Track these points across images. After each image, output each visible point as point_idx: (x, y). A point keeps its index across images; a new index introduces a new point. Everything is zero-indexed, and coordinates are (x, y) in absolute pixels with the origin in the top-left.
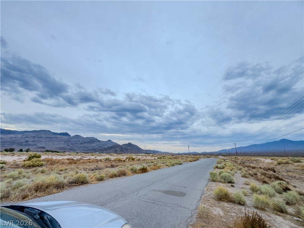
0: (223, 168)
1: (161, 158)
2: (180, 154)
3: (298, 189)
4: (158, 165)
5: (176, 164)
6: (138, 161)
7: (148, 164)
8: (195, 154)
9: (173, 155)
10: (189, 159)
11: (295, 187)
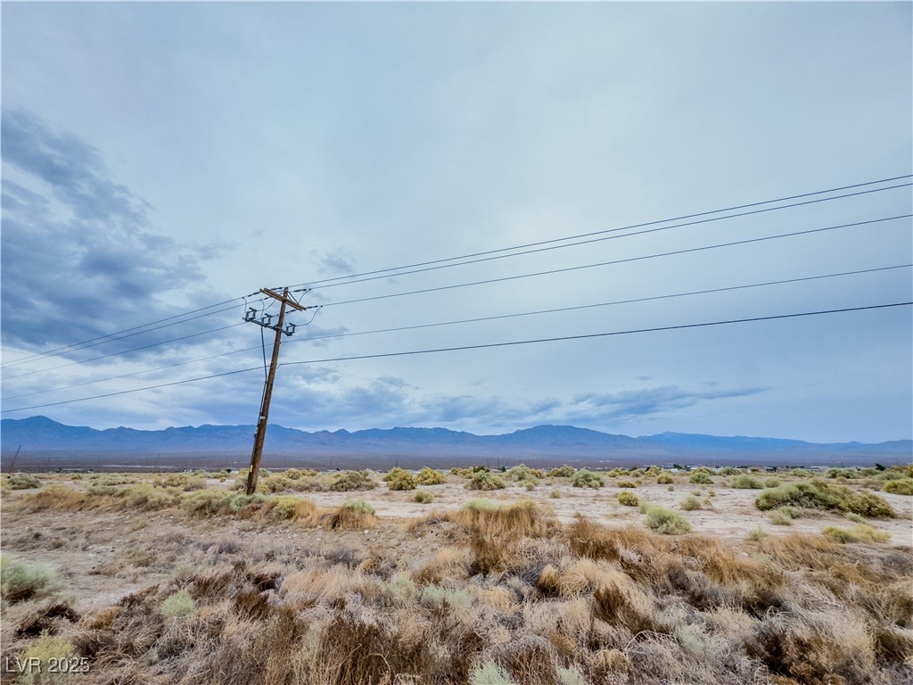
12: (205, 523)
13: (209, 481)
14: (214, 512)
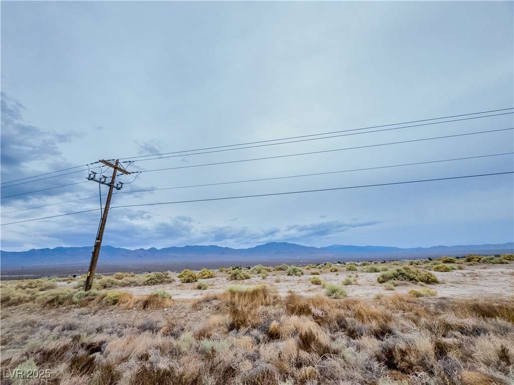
12: (53, 312)
13: (59, 284)
14: (60, 303)
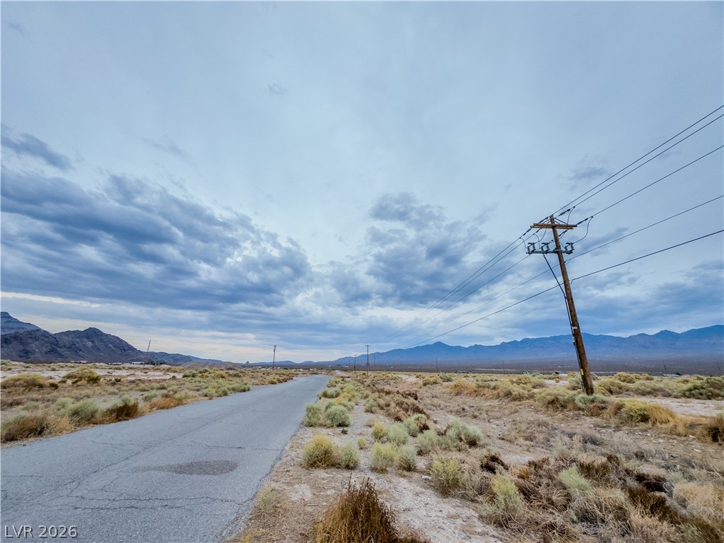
0: (337, 395)
1: (194, 376)
2: (251, 366)
3: (438, 426)
4: (177, 396)
5: (234, 389)
6: (113, 384)
7: (146, 394)
8: (287, 366)
9: (230, 367)
10: (270, 378)
11: (435, 422)
13: (547, 382)
